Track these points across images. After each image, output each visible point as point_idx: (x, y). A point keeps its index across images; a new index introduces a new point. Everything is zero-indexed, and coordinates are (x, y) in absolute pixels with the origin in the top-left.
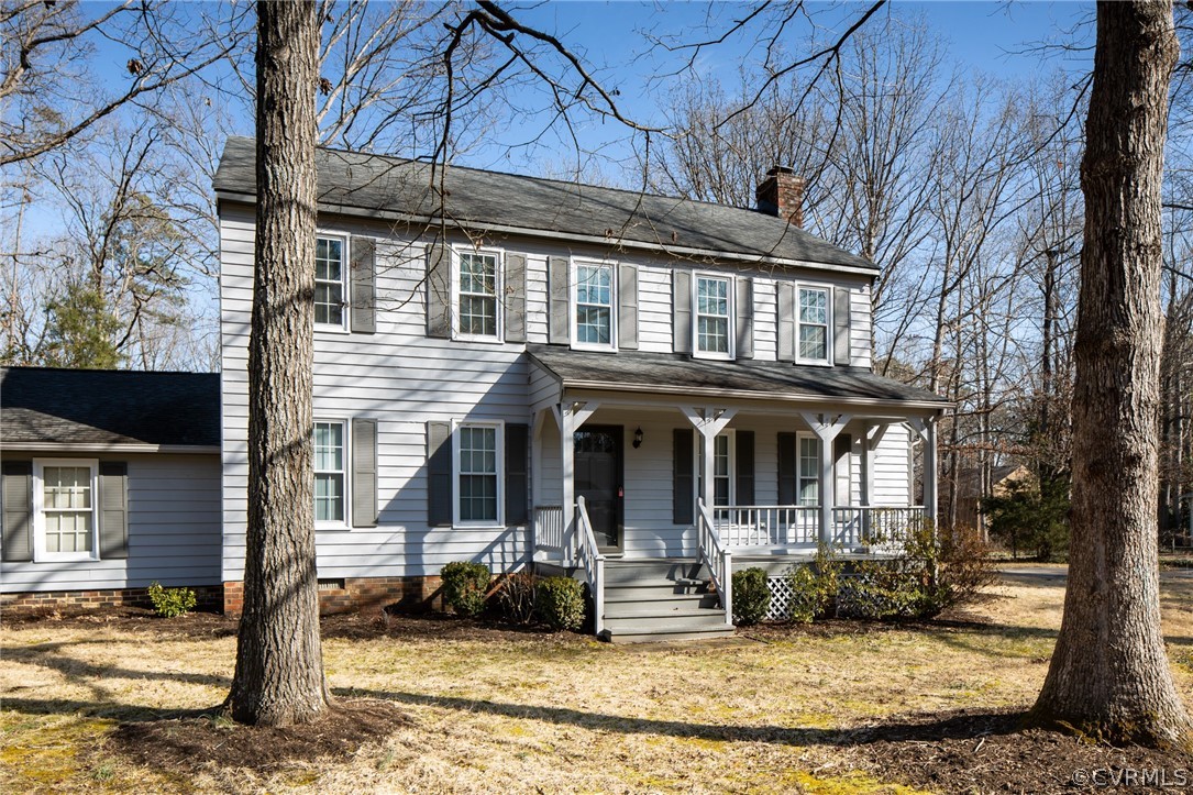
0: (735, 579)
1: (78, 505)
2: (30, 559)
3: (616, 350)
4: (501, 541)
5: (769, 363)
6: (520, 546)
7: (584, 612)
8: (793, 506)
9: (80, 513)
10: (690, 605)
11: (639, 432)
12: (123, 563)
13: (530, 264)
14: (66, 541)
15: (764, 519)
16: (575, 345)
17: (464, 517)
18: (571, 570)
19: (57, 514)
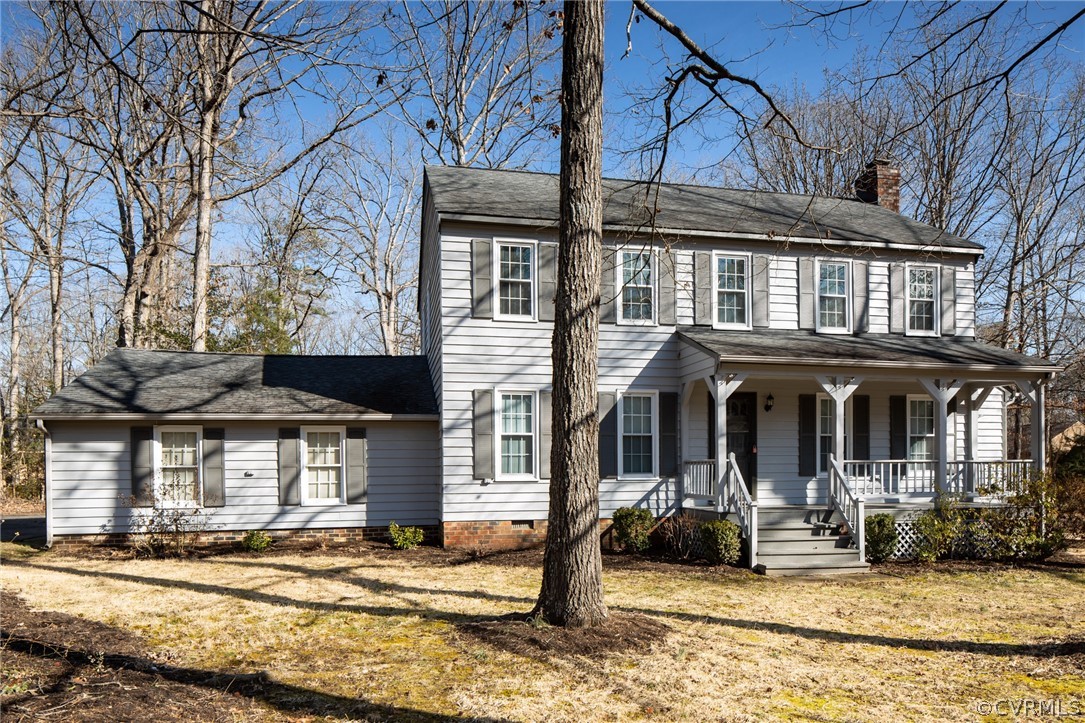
1: (331, 462)
2: (299, 504)
3: (751, 328)
4: (656, 490)
5: (883, 336)
6: (672, 495)
7: (740, 550)
8: (903, 461)
9: (332, 468)
10: (826, 545)
11: (770, 397)
12: (363, 507)
13: (679, 259)
14: (322, 489)
15: (878, 472)
16: (717, 325)
17: (627, 471)
18: (725, 514)
19: (316, 469)
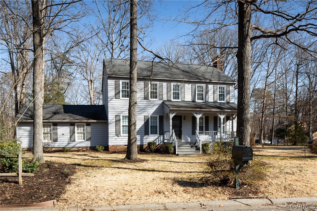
0: (202, 145)
2: (74, 141)
3: (180, 101)
4: (158, 138)
5: (212, 102)
6: (162, 139)
7: (174, 151)
8: (217, 131)
9: (83, 133)
10: (194, 150)
11: (185, 117)
12: (90, 142)
13: (164, 85)
14: (80, 138)
15: (211, 134)
16: (172, 100)
17: (151, 133)
18: (171, 143)
19: (79, 133)
